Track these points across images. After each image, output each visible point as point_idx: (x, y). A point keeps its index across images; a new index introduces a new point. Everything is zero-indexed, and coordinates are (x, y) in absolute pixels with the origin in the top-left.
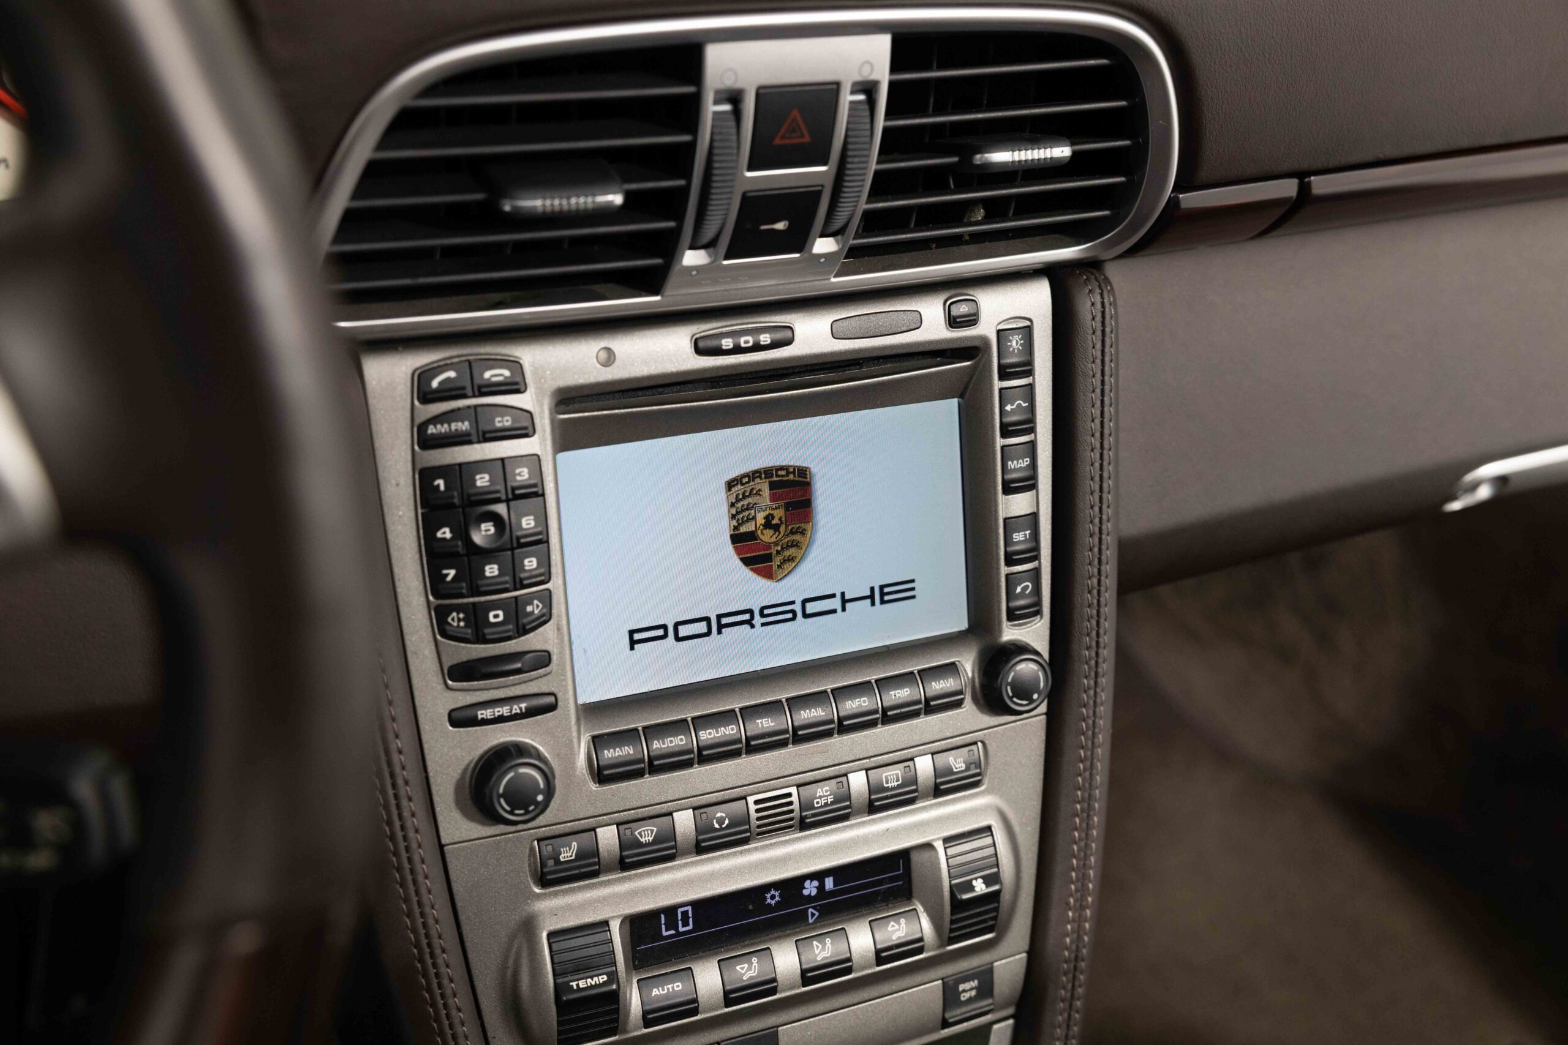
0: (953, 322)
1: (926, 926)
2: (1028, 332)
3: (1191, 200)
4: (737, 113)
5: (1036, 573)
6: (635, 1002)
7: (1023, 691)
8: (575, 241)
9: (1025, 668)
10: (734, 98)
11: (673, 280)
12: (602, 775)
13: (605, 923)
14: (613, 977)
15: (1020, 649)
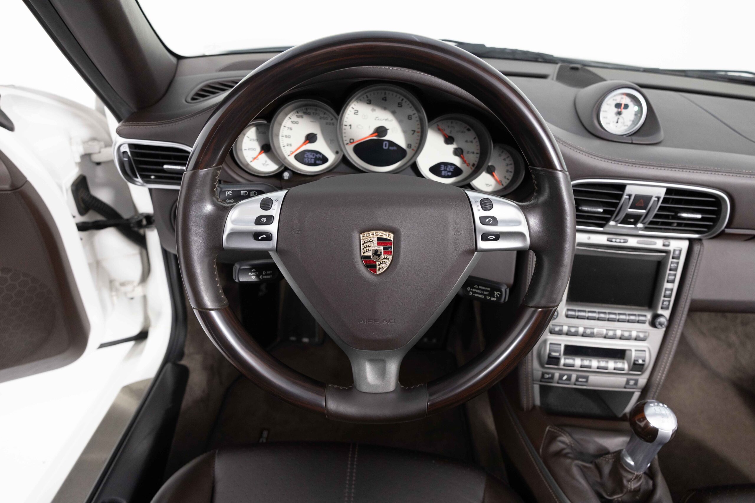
0: (664, 245)
1: (626, 366)
2: (680, 251)
3: (728, 231)
4: (630, 199)
5: (669, 301)
6: (562, 361)
7: (661, 324)
8: (588, 216)
9: (662, 320)
10: (630, 196)
11: (607, 226)
12: (567, 316)
13: (560, 345)
14: (560, 355)
15: (661, 315)
